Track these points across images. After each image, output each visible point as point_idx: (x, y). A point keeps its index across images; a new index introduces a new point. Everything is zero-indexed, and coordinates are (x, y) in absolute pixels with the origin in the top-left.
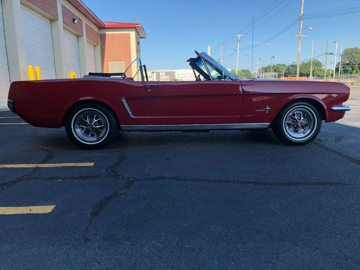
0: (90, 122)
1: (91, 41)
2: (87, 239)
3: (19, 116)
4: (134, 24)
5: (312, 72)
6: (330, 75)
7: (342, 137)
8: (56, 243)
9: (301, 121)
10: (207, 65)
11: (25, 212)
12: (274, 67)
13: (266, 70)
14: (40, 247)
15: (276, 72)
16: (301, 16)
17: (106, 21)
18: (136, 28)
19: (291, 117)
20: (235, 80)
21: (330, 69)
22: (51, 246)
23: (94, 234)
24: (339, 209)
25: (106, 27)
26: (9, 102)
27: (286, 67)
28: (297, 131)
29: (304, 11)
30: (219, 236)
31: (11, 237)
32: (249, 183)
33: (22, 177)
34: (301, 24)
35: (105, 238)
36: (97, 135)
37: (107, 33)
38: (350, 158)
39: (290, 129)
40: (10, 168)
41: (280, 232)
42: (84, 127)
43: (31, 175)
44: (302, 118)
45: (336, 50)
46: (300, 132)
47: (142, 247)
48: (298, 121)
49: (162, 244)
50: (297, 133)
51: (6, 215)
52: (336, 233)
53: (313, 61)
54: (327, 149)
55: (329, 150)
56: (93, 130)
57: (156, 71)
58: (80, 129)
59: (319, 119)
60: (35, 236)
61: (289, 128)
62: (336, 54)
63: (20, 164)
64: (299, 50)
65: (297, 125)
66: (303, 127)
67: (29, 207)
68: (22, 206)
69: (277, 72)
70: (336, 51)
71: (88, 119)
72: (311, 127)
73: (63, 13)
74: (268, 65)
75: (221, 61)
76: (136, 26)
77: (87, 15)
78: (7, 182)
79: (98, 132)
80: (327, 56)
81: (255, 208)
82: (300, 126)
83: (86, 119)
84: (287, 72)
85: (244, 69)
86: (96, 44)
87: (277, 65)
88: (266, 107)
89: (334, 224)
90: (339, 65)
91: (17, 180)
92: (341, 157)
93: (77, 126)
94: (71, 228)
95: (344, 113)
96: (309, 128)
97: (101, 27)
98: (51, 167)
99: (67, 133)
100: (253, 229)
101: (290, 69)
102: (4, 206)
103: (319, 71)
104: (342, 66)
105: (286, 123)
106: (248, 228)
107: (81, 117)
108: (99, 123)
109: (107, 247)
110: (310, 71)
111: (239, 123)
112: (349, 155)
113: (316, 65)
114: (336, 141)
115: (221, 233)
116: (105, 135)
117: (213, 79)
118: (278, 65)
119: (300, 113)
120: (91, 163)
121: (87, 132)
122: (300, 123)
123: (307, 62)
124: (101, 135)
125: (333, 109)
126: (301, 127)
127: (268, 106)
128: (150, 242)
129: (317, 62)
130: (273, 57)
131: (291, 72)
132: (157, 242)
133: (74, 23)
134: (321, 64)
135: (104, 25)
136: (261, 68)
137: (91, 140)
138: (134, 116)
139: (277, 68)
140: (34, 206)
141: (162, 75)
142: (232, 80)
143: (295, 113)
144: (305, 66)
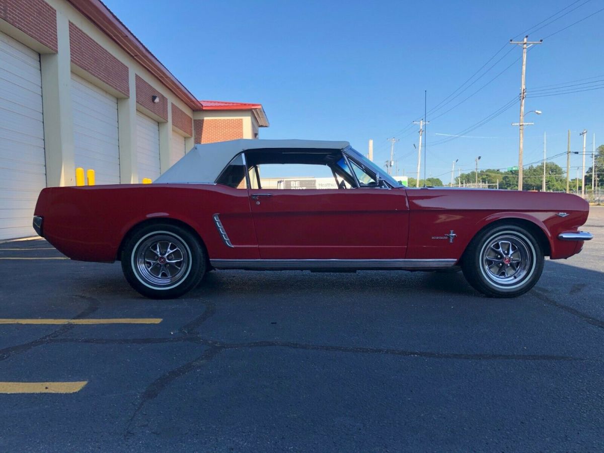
0: (161, 254)
1: (181, 131)
2: (130, 433)
3: (55, 247)
4: (249, 105)
5: (546, 182)
6: (576, 188)
7: (584, 285)
8: (78, 438)
9: (509, 256)
10: (352, 164)
11: (38, 391)
12: (482, 173)
13: (468, 178)
14: (53, 443)
15: (485, 183)
16: (522, 92)
17: (204, 100)
18: (253, 110)
19: (492, 249)
20: (398, 188)
21: (576, 179)
22: (70, 442)
23: (143, 426)
24: (557, 397)
25: (204, 108)
26: (35, 220)
27: (502, 174)
28: (503, 274)
29: (526, 84)
30: (347, 434)
31: (9, 427)
32: (411, 353)
33: (43, 338)
34: (521, 105)
35: (158, 433)
36: (171, 275)
37: (205, 118)
38: (590, 318)
39: (491, 270)
40: (26, 324)
41: (450, 430)
42: (152, 262)
43: (57, 336)
44: (511, 252)
45: (585, 146)
46: (508, 276)
47: (216, 448)
48: (505, 256)
49: (249, 444)
50: (503, 277)
51: (7, 394)
52: (545, 433)
53: (546, 165)
54: (555, 303)
55: (557, 306)
56: (166, 267)
57: (285, 180)
58: (144, 264)
59: (539, 254)
60: (46, 426)
61: (490, 268)
62: (584, 153)
63: (43, 319)
64: (521, 146)
65: (503, 264)
66: (513, 266)
67: (45, 383)
68: (34, 382)
69: (487, 182)
70: (584, 149)
71: (158, 248)
72: (527, 267)
73: (137, 87)
74: (471, 171)
75: (392, 164)
76: (253, 107)
77: (176, 91)
78: (17, 345)
79: (173, 269)
80: (568, 156)
81: (414, 393)
82: (509, 265)
83: (156, 249)
84: (504, 182)
85: (430, 177)
86: (187, 135)
87: (486, 171)
88: (450, 233)
89: (543, 420)
90: (592, 172)
91: (33, 342)
92: (576, 316)
93: (140, 260)
94: (106, 416)
95: (581, 245)
96: (524, 269)
97: (197, 108)
98: (91, 323)
99: (124, 272)
100: (405, 424)
101: (508, 178)
102: (6, 382)
103: (557, 181)
104: (596, 173)
105: (485, 259)
106: (397, 422)
107: (147, 245)
108: (177, 255)
109: (159, 446)
110: (542, 181)
111: (405, 258)
112: (589, 314)
113: (552, 172)
114: (572, 292)
115: (351, 429)
116: (183, 275)
117: (361, 186)
118: (489, 171)
119: (507, 243)
120: (156, 319)
121: (155, 270)
122: (507, 260)
123: (538, 166)
124: (178, 275)
125: (562, 236)
126: (510, 268)
127: (452, 231)
128: (230, 440)
129: (553, 167)
130: (479, 158)
131: (511, 183)
132: (242, 440)
133: (155, 103)
134: (560, 170)
135: (202, 106)
136: (459, 175)
137: (160, 283)
138: (233, 244)
139: (487, 175)
140: (53, 382)
141: (294, 186)
142: (393, 188)
143: (500, 243)
144: (534, 173)
